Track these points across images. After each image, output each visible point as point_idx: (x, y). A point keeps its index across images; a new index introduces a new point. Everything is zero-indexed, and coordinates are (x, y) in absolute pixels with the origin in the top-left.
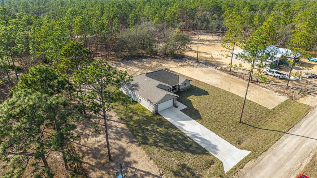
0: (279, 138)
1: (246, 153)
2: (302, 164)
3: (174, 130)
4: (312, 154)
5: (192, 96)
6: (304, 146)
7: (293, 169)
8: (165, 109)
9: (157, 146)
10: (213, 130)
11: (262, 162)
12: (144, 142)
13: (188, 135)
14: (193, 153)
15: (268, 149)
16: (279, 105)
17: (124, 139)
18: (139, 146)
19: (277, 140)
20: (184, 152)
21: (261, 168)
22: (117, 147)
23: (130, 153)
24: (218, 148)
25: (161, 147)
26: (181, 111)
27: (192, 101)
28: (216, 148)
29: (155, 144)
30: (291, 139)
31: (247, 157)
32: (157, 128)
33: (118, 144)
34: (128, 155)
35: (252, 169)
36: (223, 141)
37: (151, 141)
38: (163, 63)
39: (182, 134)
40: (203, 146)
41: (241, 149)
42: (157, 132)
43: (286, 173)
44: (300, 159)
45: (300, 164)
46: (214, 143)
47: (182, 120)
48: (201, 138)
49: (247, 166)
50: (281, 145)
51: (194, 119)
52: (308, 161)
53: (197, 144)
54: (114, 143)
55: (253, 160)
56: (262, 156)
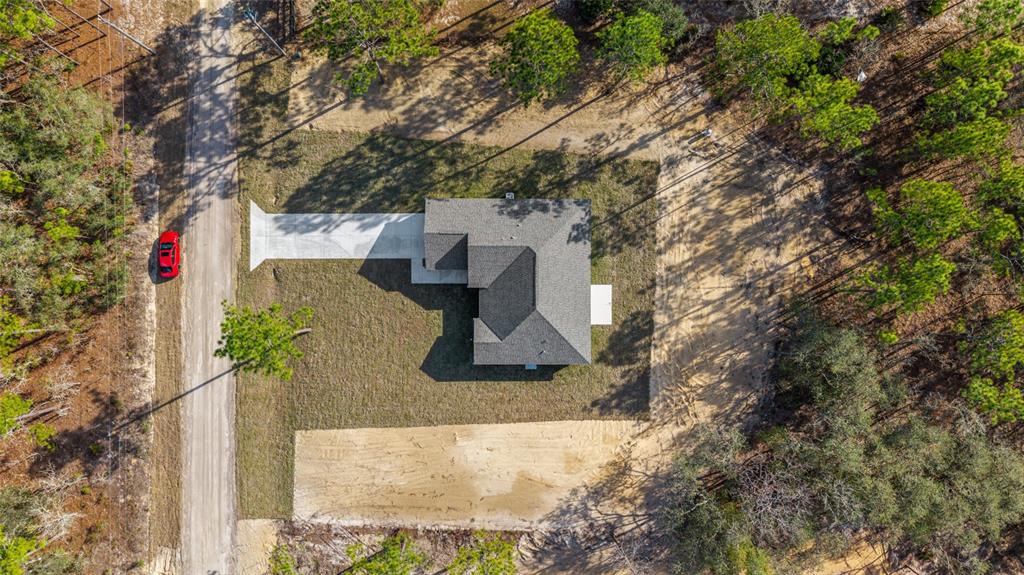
1: (254, 264)
2: (186, 307)
4: (184, 344)
6: (200, 356)
9: (349, 155)
11: (229, 264)
12: (372, 141)
13: (335, 216)
14: (299, 192)
17: (402, 121)
18: (373, 131)
21: (223, 252)
22: (394, 103)
23: (368, 111)
24: (281, 233)
25: (345, 158)
26: (410, 260)
28: (285, 229)
29: (356, 154)
31: (248, 254)
32: (388, 181)
33: (398, 105)
34: (365, 107)
36: (294, 255)
37: (365, 150)
39: (345, 207)
40: (301, 218)
41: (264, 262)
42: (379, 175)
44: (193, 317)
45: (189, 306)
47: (382, 237)
48: (315, 227)
51: (367, 261)
52: (183, 323)
53: (310, 211)
54: (404, 102)
56: (234, 276)
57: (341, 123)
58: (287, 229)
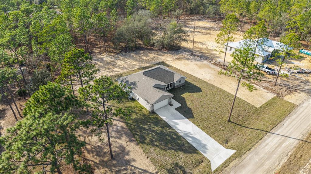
0: (263, 138)
1: (232, 152)
2: (279, 164)
3: (169, 130)
4: (290, 154)
5: (186, 93)
6: (283, 146)
7: (271, 168)
8: (161, 108)
9: (153, 145)
10: (204, 129)
11: (245, 160)
12: (141, 141)
13: (182, 134)
14: (185, 151)
15: (251, 148)
16: (266, 103)
17: (124, 138)
18: (138, 144)
19: (260, 140)
20: (177, 151)
22: (118, 145)
23: (129, 151)
24: (207, 147)
25: (157, 146)
26: (175, 109)
27: (186, 99)
28: (205, 147)
29: (152, 143)
30: (273, 139)
31: (232, 156)
32: (153, 128)
33: (118, 143)
34: (128, 154)
35: (236, 168)
36: (213, 140)
37: (148, 140)
38: (160, 56)
39: (176, 133)
40: (194, 145)
41: (227, 148)
42: (153, 131)
43: (265, 171)
44: (279, 158)
45: (278, 163)
46: (204, 142)
47: (176, 119)
48: (192, 137)
49: (232, 164)
50: (264, 144)
51: (187, 118)
52: (285, 160)
53: (189, 143)
54: (115, 142)
55: (237, 159)
56: (245, 155)
57: (144, 161)
58: (204, 146)
